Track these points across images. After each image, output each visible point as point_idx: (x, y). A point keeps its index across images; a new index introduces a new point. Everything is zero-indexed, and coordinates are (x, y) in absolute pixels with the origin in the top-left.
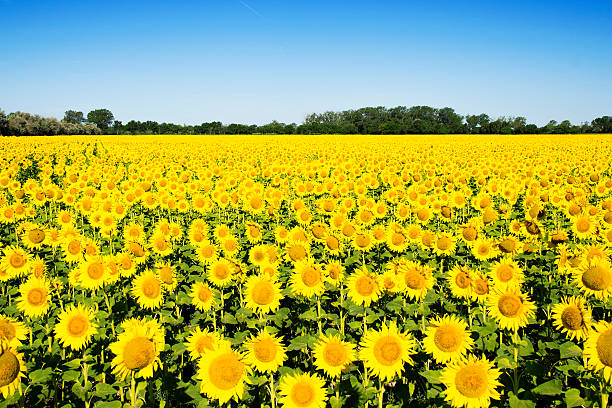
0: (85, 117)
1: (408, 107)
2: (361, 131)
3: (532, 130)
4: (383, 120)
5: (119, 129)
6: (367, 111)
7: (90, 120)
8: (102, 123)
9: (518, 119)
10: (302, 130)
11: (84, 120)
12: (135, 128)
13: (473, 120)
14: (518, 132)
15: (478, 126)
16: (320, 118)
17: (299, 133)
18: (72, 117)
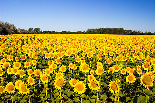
0: (34, 29)
1: (112, 28)
2: (101, 33)
3: (142, 34)
4: (106, 31)
5: (42, 32)
6: (102, 28)
7: (35, 30)
8: (37, 31)
9: (139, 31)
10: (86, 33)
11: (33, 30)
12: (45, 32)
13: (128, 31)
14: (139, 34)
15: (129, 32)
16: (91, 30)
17: (85, 34)
18: (31, 29)
